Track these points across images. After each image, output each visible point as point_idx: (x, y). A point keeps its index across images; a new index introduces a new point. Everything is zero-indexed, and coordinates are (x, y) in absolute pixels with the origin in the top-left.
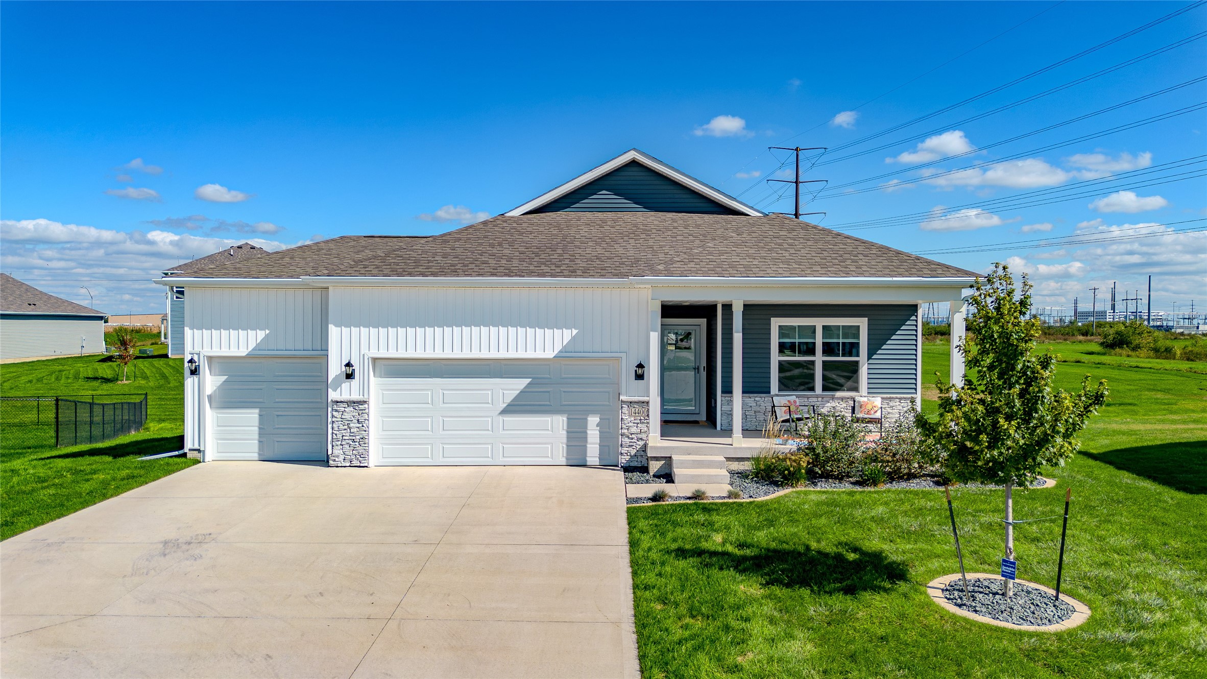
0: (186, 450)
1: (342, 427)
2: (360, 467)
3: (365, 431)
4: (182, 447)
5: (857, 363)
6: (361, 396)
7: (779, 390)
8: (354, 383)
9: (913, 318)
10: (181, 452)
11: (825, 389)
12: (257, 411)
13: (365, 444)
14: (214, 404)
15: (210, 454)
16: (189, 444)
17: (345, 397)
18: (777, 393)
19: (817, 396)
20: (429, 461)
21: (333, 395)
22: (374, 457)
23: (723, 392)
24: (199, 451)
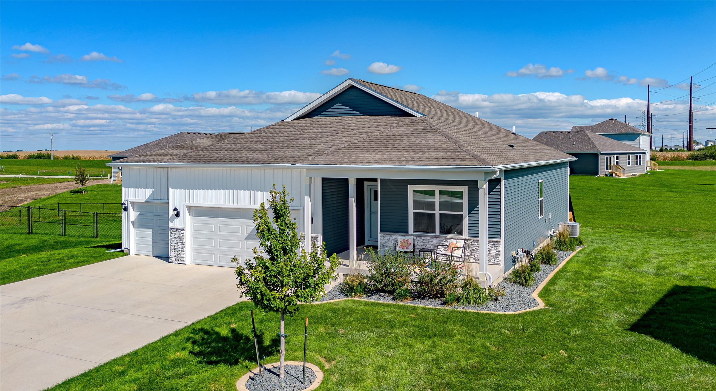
0: (123, 249)
1: (174, 242)
2: (181, 264)
3: (184, 245)
4: (121, 248)
5: (462, 215)
6: (182, 226)
7: (414, 231)
8: (180, 218)
9: (498, 187)
10: (120, 250)
11: (442, 232)
12: (151, 230)
13: (184, 252)
14: (135, 226)
15: (132, 251)
16: (124, 246)
17: (176, 226)
18: (412, 233)
19: (436, 237)
20: (213, 263)
21: (171, 225)
22: (188, 260)
23: (381, 231)
24: (127, 249)
